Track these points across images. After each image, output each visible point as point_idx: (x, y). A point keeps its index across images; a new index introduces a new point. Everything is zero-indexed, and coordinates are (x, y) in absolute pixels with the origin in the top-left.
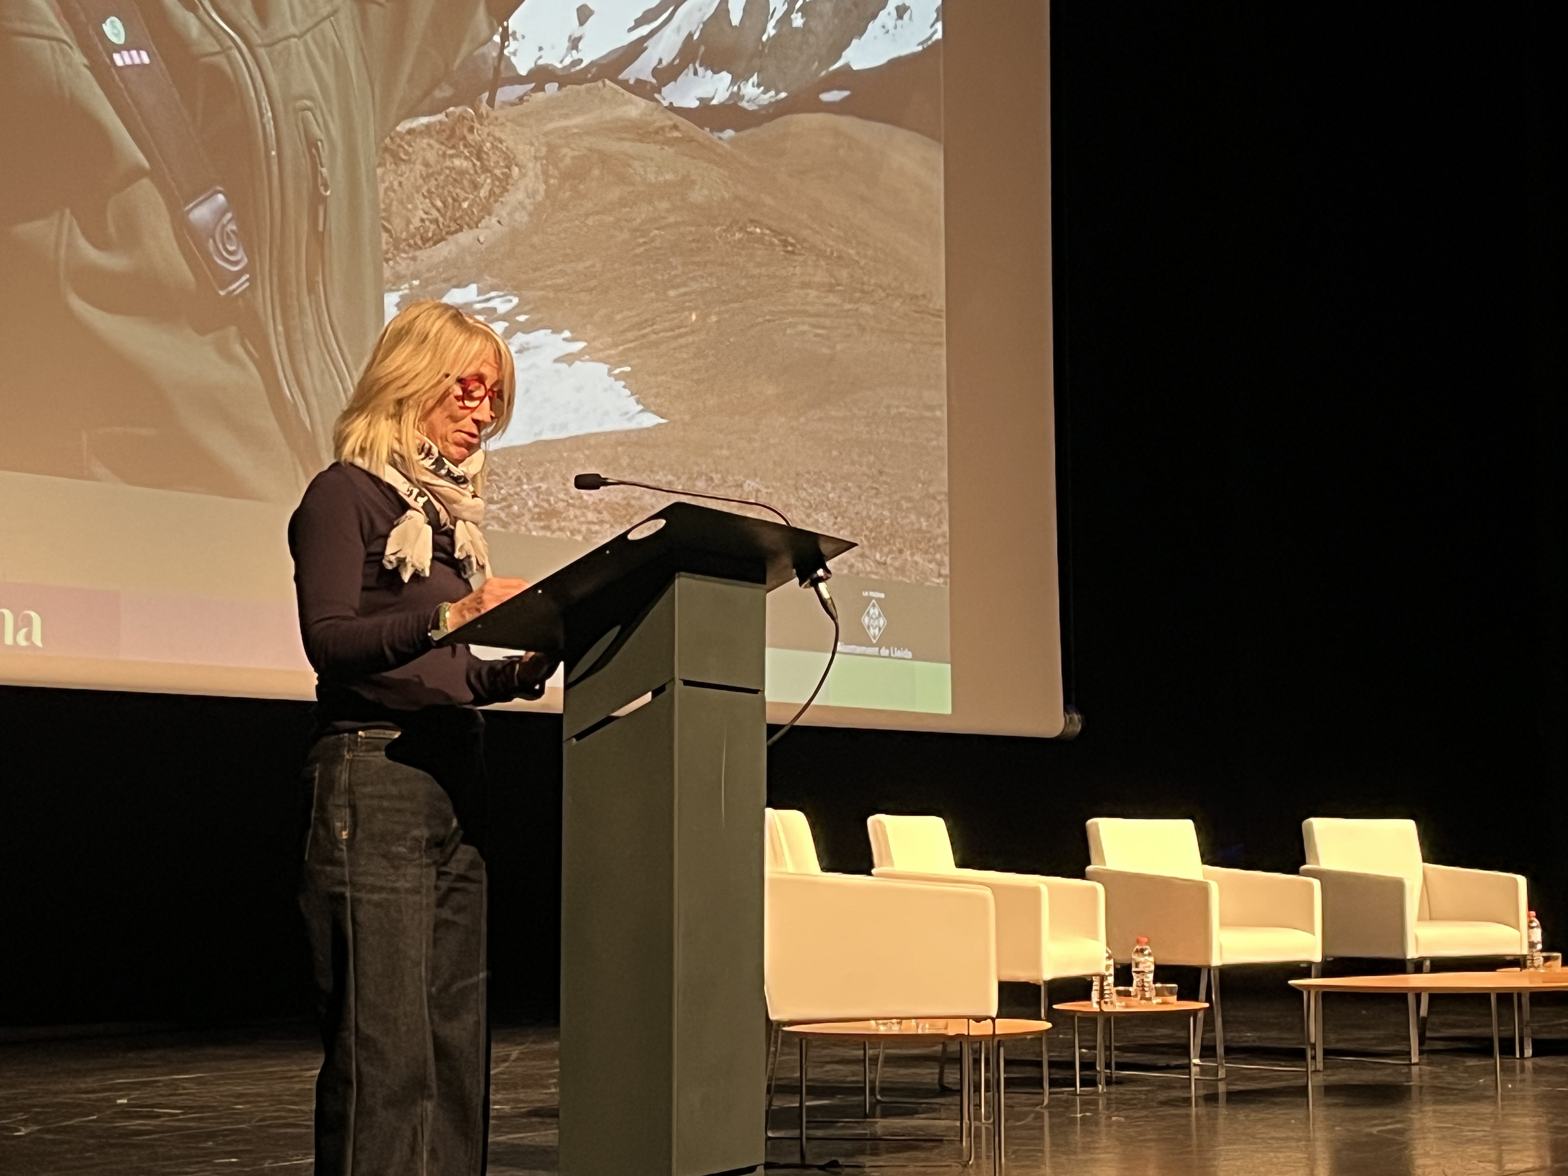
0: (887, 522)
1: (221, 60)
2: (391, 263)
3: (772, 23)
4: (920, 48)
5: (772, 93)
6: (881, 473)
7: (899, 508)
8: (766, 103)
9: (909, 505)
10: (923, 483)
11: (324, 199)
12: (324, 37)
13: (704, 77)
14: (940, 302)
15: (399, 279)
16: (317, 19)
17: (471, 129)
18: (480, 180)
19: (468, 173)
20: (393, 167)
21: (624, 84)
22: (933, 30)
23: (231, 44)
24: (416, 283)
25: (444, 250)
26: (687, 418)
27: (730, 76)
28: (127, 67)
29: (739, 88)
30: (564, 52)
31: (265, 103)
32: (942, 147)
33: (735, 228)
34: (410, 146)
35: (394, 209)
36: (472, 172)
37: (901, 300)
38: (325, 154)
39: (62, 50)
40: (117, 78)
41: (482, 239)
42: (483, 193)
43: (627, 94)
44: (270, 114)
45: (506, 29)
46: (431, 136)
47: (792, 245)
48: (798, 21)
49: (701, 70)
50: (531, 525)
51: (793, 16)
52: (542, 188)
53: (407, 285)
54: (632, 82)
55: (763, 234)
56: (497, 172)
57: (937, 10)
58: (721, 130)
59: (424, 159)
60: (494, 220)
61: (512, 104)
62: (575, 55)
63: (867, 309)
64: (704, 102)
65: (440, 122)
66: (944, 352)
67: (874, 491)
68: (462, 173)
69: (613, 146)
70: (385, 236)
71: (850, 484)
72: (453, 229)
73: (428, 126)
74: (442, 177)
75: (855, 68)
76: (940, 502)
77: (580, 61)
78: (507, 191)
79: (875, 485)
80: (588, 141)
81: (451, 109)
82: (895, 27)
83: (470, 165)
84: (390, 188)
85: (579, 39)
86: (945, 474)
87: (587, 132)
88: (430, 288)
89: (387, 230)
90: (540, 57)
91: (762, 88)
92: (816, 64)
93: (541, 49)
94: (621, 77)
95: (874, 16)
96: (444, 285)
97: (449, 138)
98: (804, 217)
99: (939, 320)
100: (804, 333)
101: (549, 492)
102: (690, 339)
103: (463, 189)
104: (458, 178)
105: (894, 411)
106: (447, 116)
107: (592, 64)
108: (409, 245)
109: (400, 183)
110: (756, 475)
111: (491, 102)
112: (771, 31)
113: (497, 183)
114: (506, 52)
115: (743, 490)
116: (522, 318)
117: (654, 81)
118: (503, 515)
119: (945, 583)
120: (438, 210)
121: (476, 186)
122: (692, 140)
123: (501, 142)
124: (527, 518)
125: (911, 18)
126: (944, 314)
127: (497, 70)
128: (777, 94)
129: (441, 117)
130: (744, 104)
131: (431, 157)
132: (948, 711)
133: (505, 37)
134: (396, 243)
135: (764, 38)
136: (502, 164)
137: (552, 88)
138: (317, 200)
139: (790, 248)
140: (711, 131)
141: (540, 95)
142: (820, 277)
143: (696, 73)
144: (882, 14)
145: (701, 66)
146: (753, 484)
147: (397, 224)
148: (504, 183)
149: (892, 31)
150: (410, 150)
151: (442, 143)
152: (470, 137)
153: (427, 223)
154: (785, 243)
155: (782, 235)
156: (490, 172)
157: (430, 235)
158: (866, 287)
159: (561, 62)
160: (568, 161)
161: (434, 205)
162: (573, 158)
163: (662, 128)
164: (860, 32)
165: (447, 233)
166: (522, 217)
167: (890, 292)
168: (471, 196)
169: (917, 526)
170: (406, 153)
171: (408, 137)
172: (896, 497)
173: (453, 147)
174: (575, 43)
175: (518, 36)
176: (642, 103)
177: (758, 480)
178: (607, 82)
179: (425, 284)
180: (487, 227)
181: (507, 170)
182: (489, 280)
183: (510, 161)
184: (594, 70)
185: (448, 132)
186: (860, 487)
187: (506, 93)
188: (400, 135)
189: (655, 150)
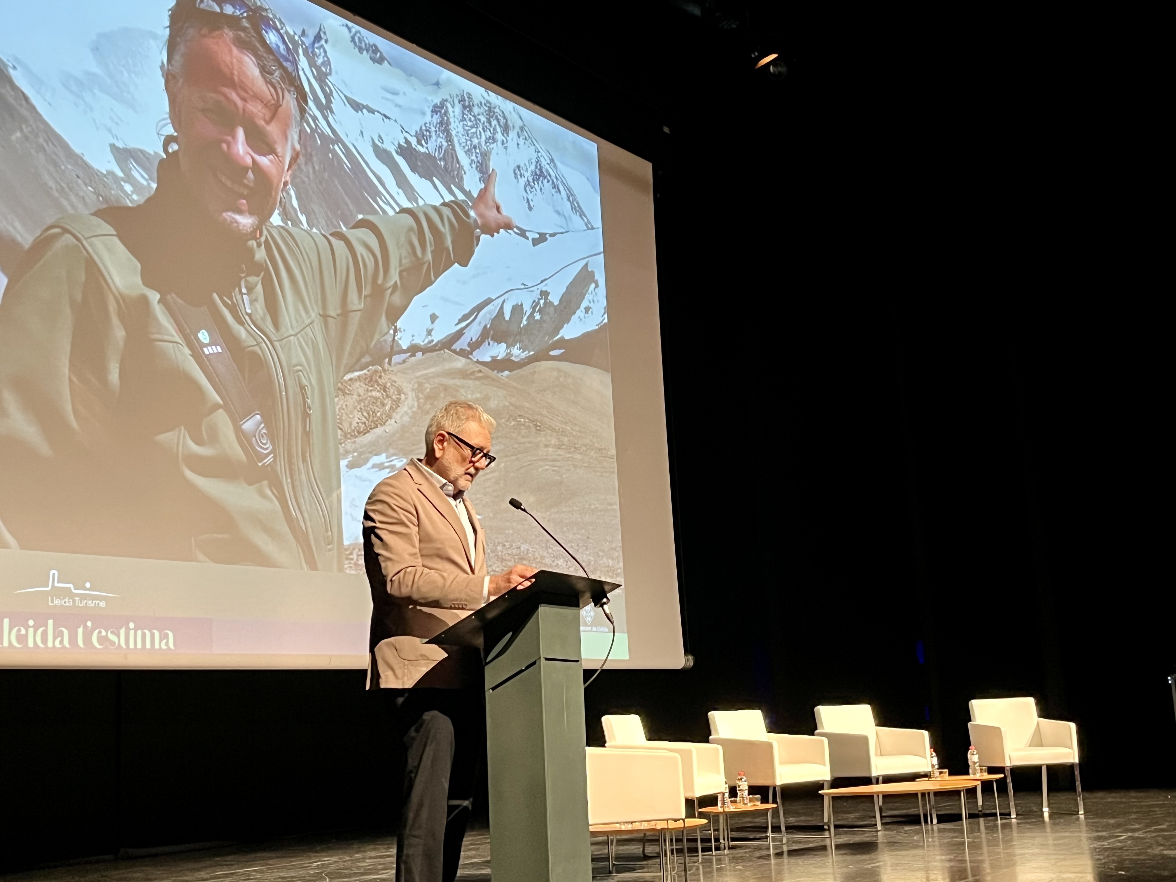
0: (592, 563)
1: (257, 349)
2: (343, 445)
3: (525, 318)
4: (597, 327)
5: (527, 352)
6: (588, 538)
7: (598, 556)
8: (524, 357)
9: (603, 554)
10: (609, 542)
11: (309, 415)
12: (307, 334)
13: (493, 346)
14: (613, 452)
15: (347, 452)
16: (304, 326)
17: (380, 377)
18: (386, 402)
19: (380, 398)
20: (343, 397)
21: (455, 351)
22: (603, 318)
23: (261, 340)
24: (356, 454)
25: (369, 437)
26: (491, 515)
27: (505, 345)
28: (210, 354)
29: (510, 351)
30: (424, 336)
31: (279, 369)
32: (610, 375)
33: (511, 419)
34: (350, 386)
35: (344, 418)
36: (381, 398)
37: (594, 451)
38: (309, 393)
39: (178, 347)
40: (206, 360)
41: (387, 431)
42: (387, 408)
43: (456, 356)
44: (281, 374)
45: (396, 327)
46: (361, 381)
47: (540, 426)
48: (537, 316)
49: (491, 343)
51: (535, 315)
52: (416, 404)
53: (351, 456)
54: (458, 350)
55: (525, 422)
56: (394, 397)
57: (605, 308)
58: (503, 371)
59: (358, 392)
60: (393, 421)
61: (400, 364)
62: (430, 338)
63: (578, 456)
64: (494, 360)
65: (365, 374)
66: (616, 476)
67: (584, 548)
68: (376, 399)
69: (450, 382)
70: (339, 432)
71: (573, 544)
72: (373, 427)
73: (359, 377)
74: (367, 402)
75: (566, 338)
76: (618, 552)
77: (433, 341)
78: (399, 406)
79: (586, 544)
80: (437, 380)
81: (371, 367)
82: (585, 318)
83: (380, 394)
84: (341, 408)
85: (432, 330)
86: (620, 537)
87: (438, 375)
88: (362, 457)
89: (341, 429)
90: (413, 340)
91: (521, 350)
92: (547, 337)
93: (413, 336)
94: (452, 348)
95: (574, 313)
96: (370, 455)
97: (369, 382)
98: (545, 412)
99: (613, 460)
100: (547, 470)
102: (491, 475)
103: (377, 406)
104: (375, 401)
105: (593, 507)
106: (368, 371)
107: (438, 342)
108: (351, 435)
109: (346, 405)
110: (526, 542)
111: (390, 363)
112: (525, 322)
113: (394, 403)
114: (396, 338)
115: (521, 551)
117: (469, 349)
119: (623, 592)
120: (365, 418)
121: (384, 405)
122: (488, 377)
123: (395, 382)
125: (592, 313)
126: (615, 458)
127: (392, 347)
128: (529, 352)
129: (365, 371)
130: (513, 358)
131: (361, 391)
132: (627, 658)
133: (395, 331)
134: (345, 436)
135: (522, 326)
136: (396, 393)
137: (419, 355)
138: (306, 416)
139: (538, 428)
140: (498, 372)
141: (413, 358)
142: (554, 441)
143: (489, 344)
144: (578, 312)
145: (491, 340)
146: (525, 547)
147: (346, 426)
148: (397, 403)
149: (583, 319)
150: (351, 389)
151: (366, 385)
152: (380, 381)
153: (360, 424)
154: (536, 425)
155: (534, 421)
156: (390, 397)
157: (362, 430)
158: (577, 446)
159: (423, 342)
160: (428, 390)
161: (363, 415)
162: (431, 389)
163: (473, 372)
164: (568, 321)
165: (370, 429)
166: (406, 419)
167: (589, 447)
168: (381, 410)
169: (607, 564)
170: (349, 390)
171: (349, 382)
172: (596, 550)
173: (372, 386)
174: (429, 332)
175: (402, 330)
176: (463, 360)
177: (528, 545)
178: (446, 350)
179: (360, 454)
180: (390, 425)
181: (398, 396)
182: (391, 451)
183: (400, 392)
184: (439, 345)
185: (369, 379)
186: (578, 545)
187: (396, 359)
188: (346, 382)
189: (470, 382)
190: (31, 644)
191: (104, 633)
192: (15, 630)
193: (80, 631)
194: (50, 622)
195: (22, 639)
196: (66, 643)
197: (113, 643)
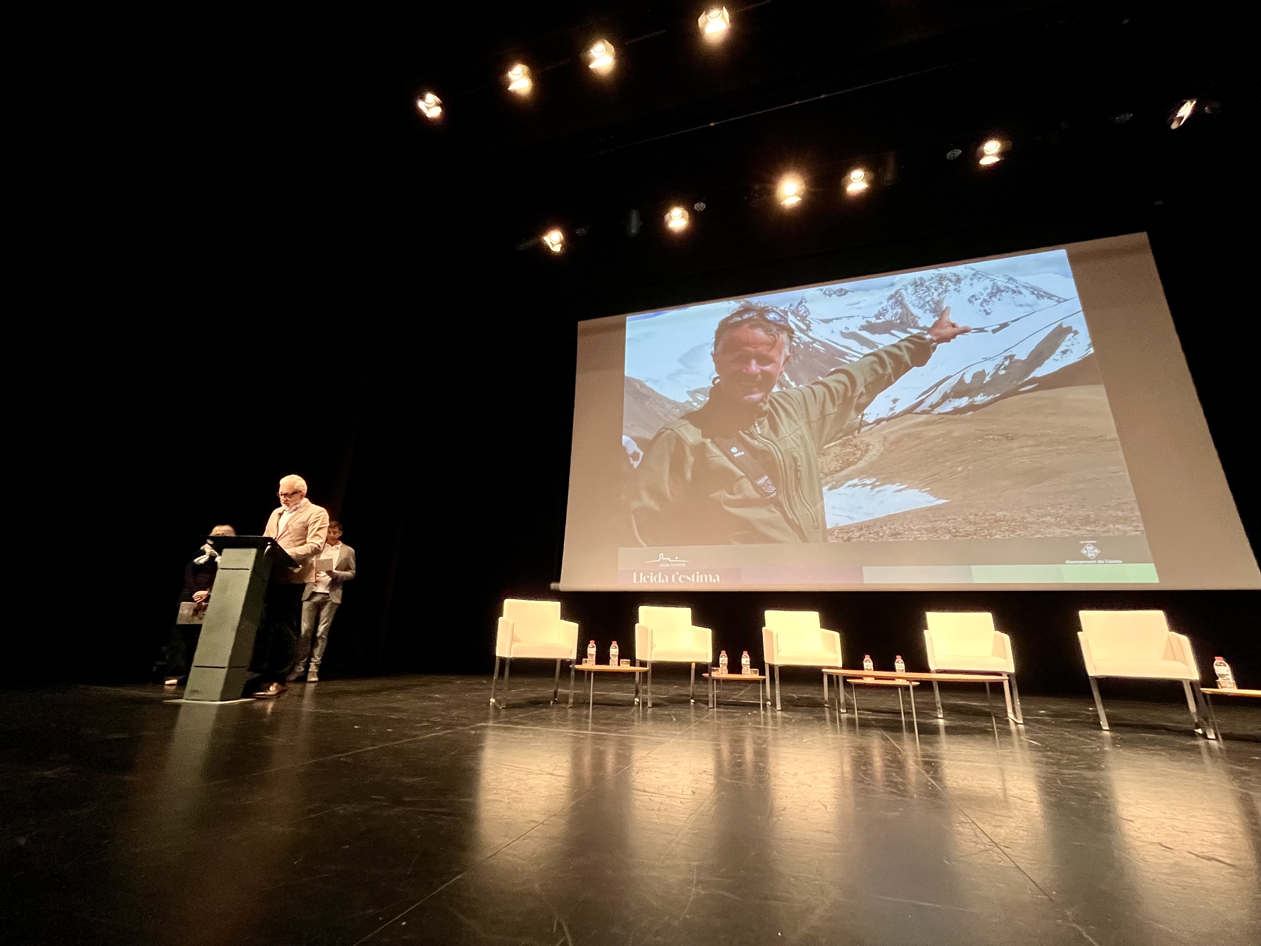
0: (1093, 516)
3: (988, 377)
4: (1080, 359)
5: (991, 396)
7: (1101, 510)
8: (987, 400)
9: (1108, 508)
10: (1117, 499)
14: (1114, 436)
17: (852, 441)
18: (857, 452)
19: (852, 452)
21: (916, 413)
22: (1087, 352)
24: (835, 483)
25: (844, 472)
26: (961, 498)
27: (968, 397)
29: (973, 399)
30: (888, 412)
32: (1101, 385)
33: (977, 439)
37: (1085, 440)
41: (858, 467)
42: (858, 455)
43: (917, 416)
47: (1011, 437)
48: (1002, 372)
49: (953, 400)
50: (888, 538)
51: (999, 372)
52: (882, 448)
53: (831, 484)
54: (919, 412)
55: (994, 437)
56: (863, 449)
57: (1089, 345)
58: (966, 413)
60: (863, 461)
61: (867, 431)
62: (893, 412)
63: (1063, 447)
64: (957, 408)
66: (1123, 452)
69: (913, 430)
71: (1064, 506)
72: (847, 467)
74: (842, 455)
75: (1039, 376)
76: (1130, 504)
77: (895, 413)
78: (868, 453)
82: (1062, 358)
83: (852, 449)
85: (894, 407)
86: (1133, 494)
87: (900, 430)
88: (841, 482)
90: (878, 416)
91: (986, 396)
92: (1015, 382)
94: (914, 412)
95: (1048, 358)
96: (846, 480)
99: (1114, 442)
100: (1023, 462)
101: (895, 528)
102: (958, 475)
103: (851, 456)
104: (848, 454)
108: (831, 474)
110: (1002, 510)
111: (859, 432)
112: (987, 379)
113: (863, 452)
116: (878, 483)
117: (930, 409)
118: (876, 537)
119: (1142, 533)
121: (855, 454)
122: (950, 420)
123: (864, 441)
124: (886, 537)
125: (1071, 352)
126: (1119, 439)
128: (993, 396)
130: (977, 403)
131: (837, 451)
132: (1158, 582)
135: (985, 382)
136: (865, 446)
137: (884, 423)
138: (797, 471)
140: (959, 415)
141: (879, 426)
142: (1030, 443)
143: (951, 401)
144: (1053, 356)
145: (953, 398)
146: (1002, 513)
148: (866, 451)
149: (1060, 359)
151: (841, 447)
152: (851, 443)
153: (837, 467)
154: (1007, 437)
155: (1004, 435)
156: (860, 449)
157: (838, 470)
158: (1061, 441)
159: (887, 415)
160: (893, 439)
161: (839, 463)
162: (895, 438)
163: (938, 420)
164: (1040, 365)
165: (845, 468)
166: (875, 458)
167: (1078, 439)
168: (854, 457)
169: (1115, 515)
173: (845, 446)
174: (892, 409)
176: (923, 416)
177: (1005, 511)
178: (907, 415)
179: (837, 482)
180: (860, 463)
181: (867, 448)
182: (863, 476)
183: (868, 445)
184: (902, 413)
185: (843, 444)
186: (1071, 506)
187: (865, 428)
189: (934, 427)
190: (651, 581)
191: (684, 577)
192: (645, 577)
193: (673, 576)
194: (660, 573)
195: (648, 580)
196: (667, 581)
197: (688, 580)
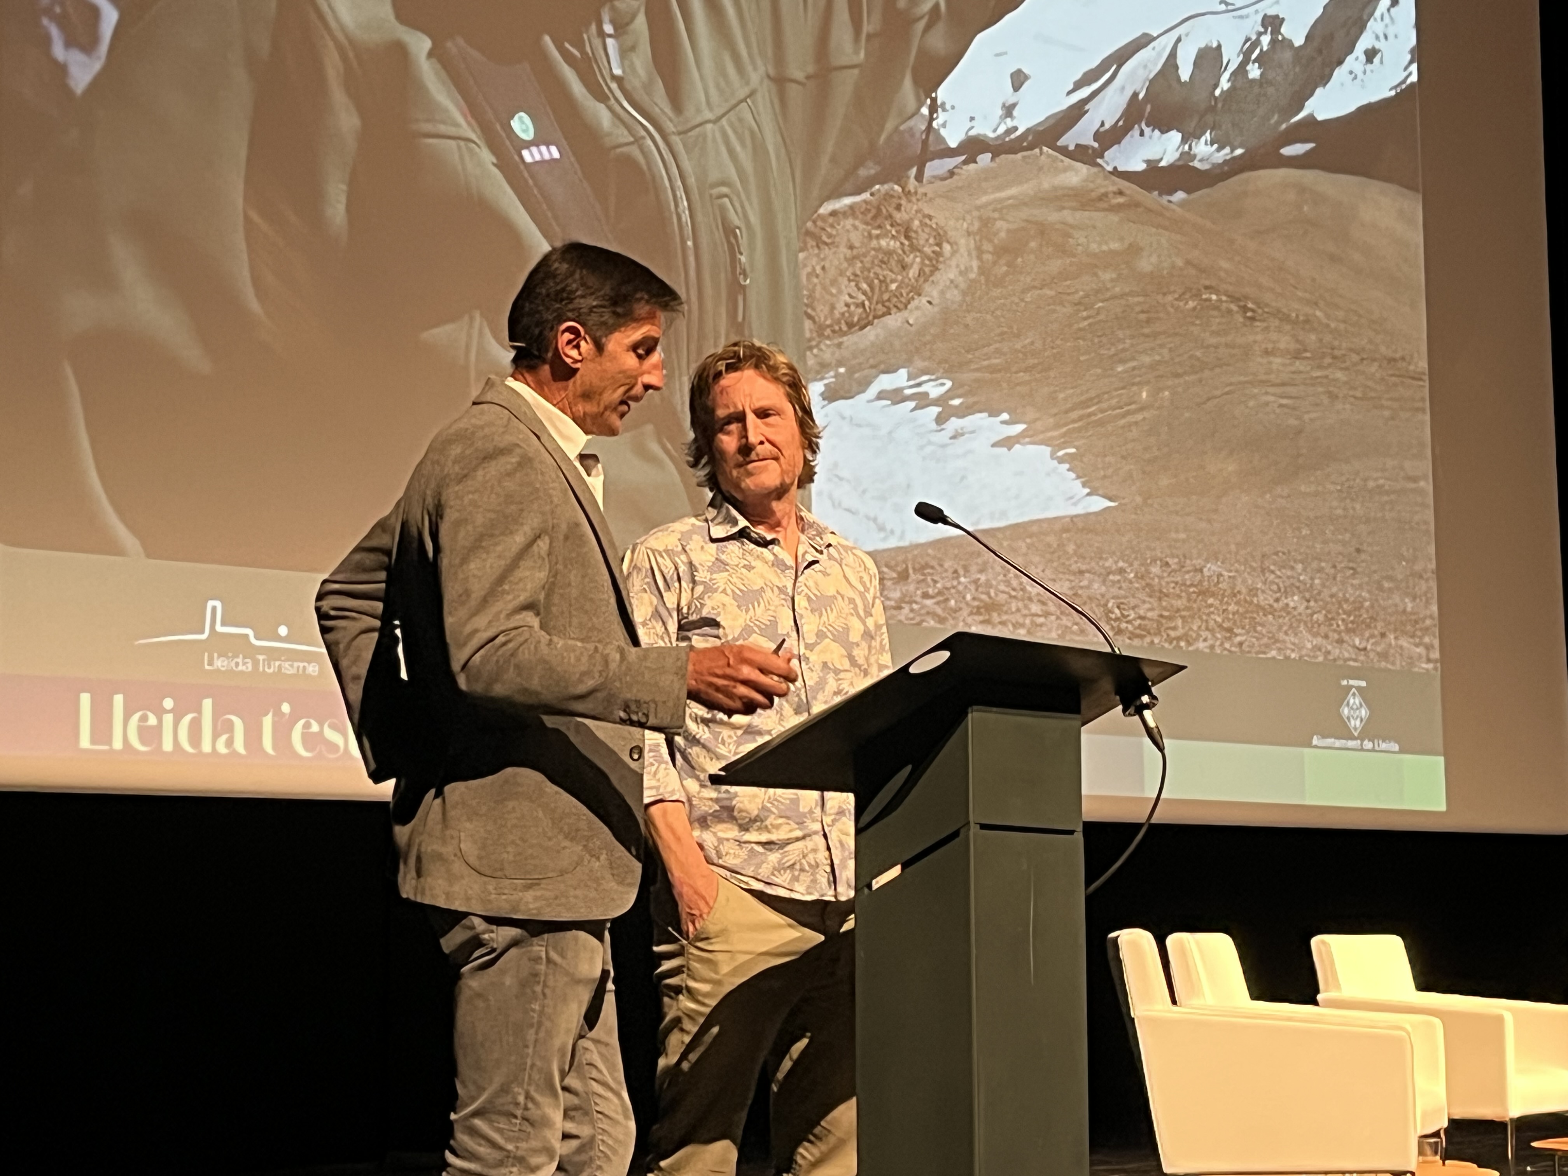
0: (1367, 604)
1: (635, 151)
2: (815, 351)
3: (1226, 76)
4: (1393, 93)
5: (1227, 150)
6: (1358, 551)
7: (1381, 588)
8: (1220, 161)
9: (1391, 585)
10: (1407, 562)
11: (744, 288)
12: (741, 120)
13: (1151, 137)
14: (1423, 365)
15: (824, 367)
16: (733, 102)
17: (898, 207)
18: (908, 260)
19: (896, 253)
20: (816, 251)
21: (1064, 151)
22: (1406, 73)
23: (643, 133)
24: (842, 370)
25: (871, 334)
26: (1139, 499)
27: (1180, 135)
28: (536, 163)
29: (1190, 148)
30: (997, 120)
31: (681, 193)
32: (1420, 197)
33: (1187, 296)
34: (832, 226)
35: (817, 295)
36: (900, 252)
37: (1376, 364)
38: (744, 242)
39: (470, 151)
40: (526, 175)
41: (911, 322)
42: (913, 273)
43: (1067, 161)
44: (685, 203)
45: (934, 100)
46: (855, 217)
47: (1253, 311)
48: (1254, 72)
49: (1147, 130)
50: (969, 620)
51: (1249, 68)
52: (975, 264)
53: (832, 373)
54: (1072, 147)
55: (1220, 301)
56: (927, 250)
57: (1412, 51)
58: (1171, 192)
59: (849, 240)
60: (924, 300)
61: (943, 179)
62: (1009, 123)
63: (1339, 375)
64: (1153, 166)
65: (865, 202)
66: (1427, 418)
67: (1351, 572)
68: (890, 253)
69: (1053, 217)
70: (808, 324)
71: (1323, 564)
72: (880, 313)
73: (852, 207)
74: (868, 259)
75: (1320, 118)
76: (1427, 580)
77: (1015, 129)
78: (937, 269)
79: (1351, 565)
80: (1025, 213)
81: (877, 187)
82: (1365, 72)
83: (898, 243)
84: (813, 274)
85: (1014, 106)
86: (1432, 549)
87: (1021, 203)
88: (857, 375)
89: (810, 317)
90: (972, 127)
91: (1216, 146)
92: (1276, 117)
93: (972, 119)
94: (1059, 143)
95: (1340, 62)
96: (874, 371)
97: (875, 218)
98: (1265, 281)
99: (1421, 383)
100: (1267, 404)
101: (988, 585)
102: (1139, 417)
103: (891, 271)
104: (886, 259)
105: (1371, 484)
106: (872, 194)
107: (1028, 131)
108: (834, 331)
109: (823, 268)
110: (1217, 559)
111: (919, 177)
112: (1225, 84)
113: (927, 262)
114: (935, 124)
115: (1203, 576)
116: (956, 402)
117: (1096, 145)
118: (939, 611)
119: (1435, 669)
120: (864, 293)
121: (904, 267)
122: (1137, 205)
123: (930, 217)
124: (965, 612)
125: (1382, 62)
126: (1426, 378)
127: (925, 143)
128: (1232, 151)
129: (866, 196)
130: (1196, 164)
131: (856, 238)
132: (1443, 808)
133: (933, 109)
134: (820, 330)
135: (1217, 92)
136: (932, 241)
137: (985, 159)
138: (736, 289)
139: (1249, 314)
140: (1160, 195)
141: (972, 166)
142: (1285, 342)
143: (1142, 134)
144: (1350, 59)
145: (1148, 125)
146: (1214, 568)
147: (821, 312)
148: (935, 262)
149: (1360, 75)
150: (834, 232)
151: (867, 224)
152: (897, 216)
153: (852, 308)
154: (1245, 309)
155: (1239, 300)
156: (919, 251)
157: (856, 319)
158: (1336, 352)
159: (995, 131)
160: (1003, 235)
161: (859, 289)
162: (1009, 231)
163: (1105, 195)
164: (1325, 79)
165: (875, 317)
166: (954, 295)
167: (1365, 356)
168: (900, 278)
169: (1401, 608)
170: (830, 236)
171: (831, 220)
172: (1376, 577)
173: (879, 227)
174: (1009, 110)
175: (948, 107)
176: (1083, 170)
177: (1219, 563)
178: (1045, 149)
179: (851, 371)
180: (917, 308)
181: (937, 249)
182: (920, 364)
183: (940, 238)
184: (1030, 138)
185: (874, 211)
186: (1334, 567)
187: (936, 167)
188: (822, 218)
189: (1098, 218)
190: (168, 745)
191: (315, 727)
192: (136, 718)
193: (268, 722)
194: (207, 704)
195: (150, 735)
196: (239, 746)
197: (333, 747)
